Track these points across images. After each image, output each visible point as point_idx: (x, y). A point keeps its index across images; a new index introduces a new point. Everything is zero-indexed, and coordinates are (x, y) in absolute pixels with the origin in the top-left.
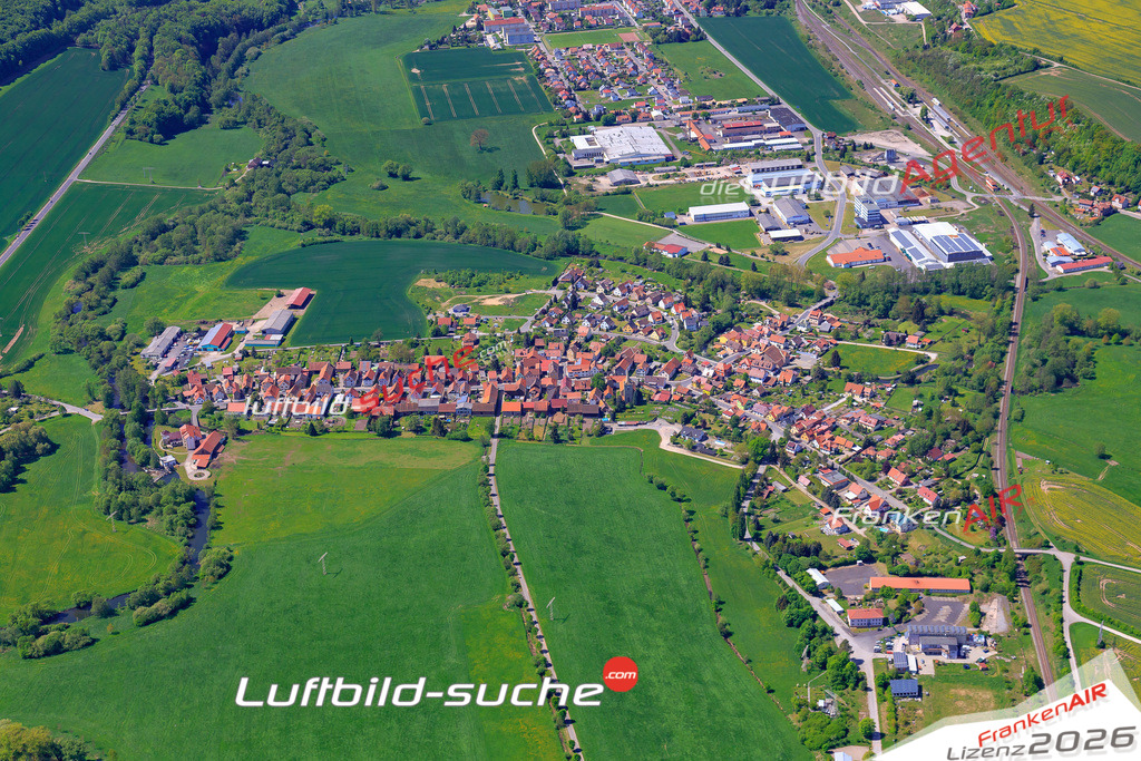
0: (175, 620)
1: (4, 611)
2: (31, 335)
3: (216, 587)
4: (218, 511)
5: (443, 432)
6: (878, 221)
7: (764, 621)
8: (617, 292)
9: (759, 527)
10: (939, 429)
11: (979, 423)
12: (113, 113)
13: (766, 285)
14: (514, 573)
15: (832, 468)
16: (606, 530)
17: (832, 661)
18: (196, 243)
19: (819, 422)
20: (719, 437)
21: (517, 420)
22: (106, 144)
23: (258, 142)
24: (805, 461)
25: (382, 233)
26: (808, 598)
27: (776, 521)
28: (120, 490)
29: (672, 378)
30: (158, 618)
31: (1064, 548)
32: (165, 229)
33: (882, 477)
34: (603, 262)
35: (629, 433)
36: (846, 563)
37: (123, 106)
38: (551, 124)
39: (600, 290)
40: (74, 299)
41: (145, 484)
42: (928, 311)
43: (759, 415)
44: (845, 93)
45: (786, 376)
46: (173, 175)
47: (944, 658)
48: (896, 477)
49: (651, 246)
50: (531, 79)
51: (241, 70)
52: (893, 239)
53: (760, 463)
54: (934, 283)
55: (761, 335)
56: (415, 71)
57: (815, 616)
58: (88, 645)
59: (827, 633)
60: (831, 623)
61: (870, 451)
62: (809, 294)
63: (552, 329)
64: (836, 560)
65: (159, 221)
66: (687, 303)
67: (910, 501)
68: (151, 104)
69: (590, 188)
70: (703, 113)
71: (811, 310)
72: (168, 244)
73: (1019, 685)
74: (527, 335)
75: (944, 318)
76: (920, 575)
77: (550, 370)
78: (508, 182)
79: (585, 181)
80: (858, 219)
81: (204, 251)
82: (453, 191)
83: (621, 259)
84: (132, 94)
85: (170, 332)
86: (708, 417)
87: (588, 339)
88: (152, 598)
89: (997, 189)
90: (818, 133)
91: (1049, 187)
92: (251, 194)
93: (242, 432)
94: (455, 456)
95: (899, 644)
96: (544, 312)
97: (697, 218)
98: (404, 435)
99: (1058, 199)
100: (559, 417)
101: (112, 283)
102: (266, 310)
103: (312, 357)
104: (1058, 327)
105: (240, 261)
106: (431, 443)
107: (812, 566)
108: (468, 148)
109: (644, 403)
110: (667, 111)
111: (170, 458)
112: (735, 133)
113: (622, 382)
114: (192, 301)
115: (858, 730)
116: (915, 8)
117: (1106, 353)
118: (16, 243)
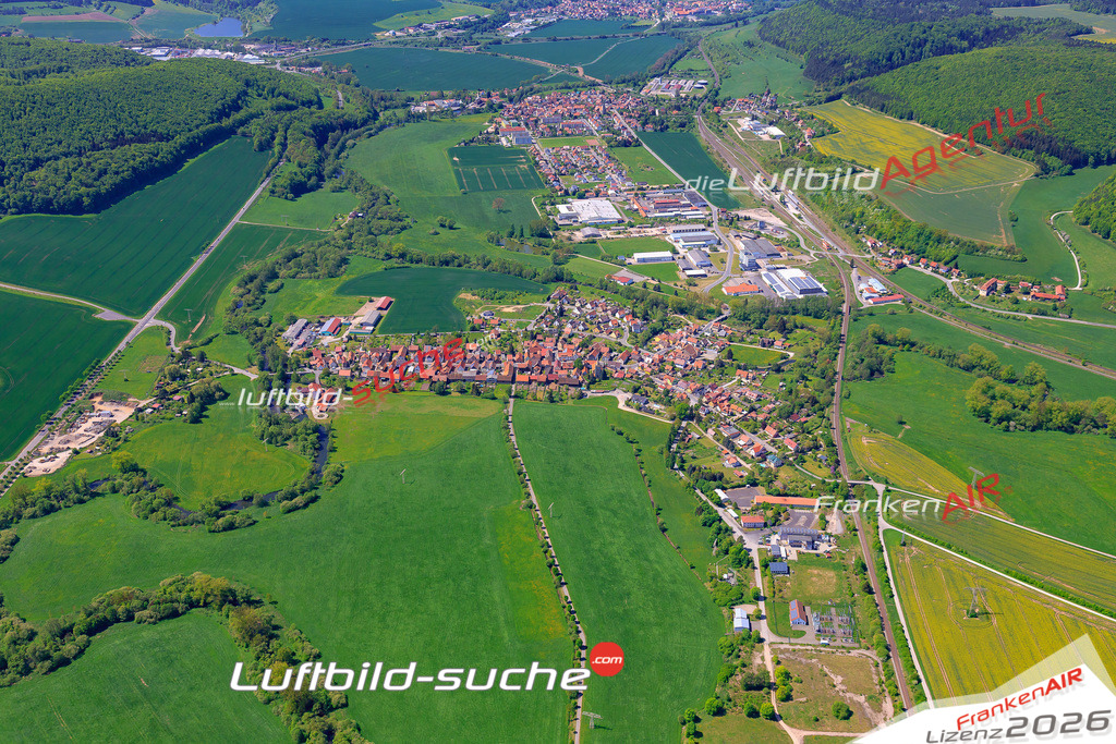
0: (307, 511)
1: (196, 501)
2: (210, 322)
3: (334, 489)
4: (334, 440)
5: (479, 393)
6: (755, 267)
7: (686, 523)
8: (589, 306)
9: (683, 461)
10: (797, 401)
11: (822, 399)
12: (261, 179)
13: (684, 305)
14: (526, 486)
15: (729, 424)
16: (584, 460)
17: (732, 550)
18: (316, 265)
19: (720, 395)
20: (656, 402)
21: (526, 387)
22: (257, 199)
23: (356, 201)
24: (712, 419)
25: (437, 262)
26: (716, 508)
27: (694, 458)
28: (270, 425)
29: (625, 363)
30: (297, 508)
31: (878, 481)
32: (296, 256)
33: (761, 431)
34: (579, 287)
35: (598, 397)
36: (739, 486)
37: (268, 175)
38: (544, 197)
39: (578, 304)
40: (238, 299)
41: (286, 421)
42: (788, 326)
43: (681, 389)
45: (698, 364)
46: (300, 221)
47: (803, 549)
48: (770, 432)
49: (610, 277)
50: (530, 167)
51: (343, 154)
52: (764, 278)
53: (683, 420)
54: (791, 308)
55: (681, 337)
56: (456, 159)
57: (720, 520)
58: (251, 524)
59: (728, 530)
60: (730, 524)
61: (753, 414)
62: (712, 312)
63: (547, 329)
64: (733, 484)
65: (293, 250)
66: (634, 315)
67: (779, 447)
68: (286, 174)
69: (570, 239)
70: (641, 193)
71: (713, 322)
72: (298, 265)
73: (852, 568)
74: (532, 332)
75: (798, 330)
76: (786, 495)
77: (547, 355)
78: (517, 233)
79: (566, 234)
80: (742, 265)
81: (321, 271)
82: (482, 237)
83: (590, 285)
84: (274, 167)
85: (301, 323)
86: (649, 389)
87: (571, 336)
88: (293, 496)
89: (830, 248)
90: (715, 209)
91: (863, 248)
92: (351, 235)
93: (348, 389)
94: (487, 409)
95: (774, 539)
96: (542, 318)
97: (639, 260)
98: (453, 394)
99: (868, 256)
100: (553, 386)
101: (262, 290)
102: (362, 310)
103: (393, 342)
104: (871, 339)
105: (345, 278)
106: (470, 400)
107: (718, 488)
108: (490, 211)
109: (608, 378)
110: (618, 191)
112: (661, 206)
113: (594, 365)
114: (314, 302)
115: (749, 594)
116: (775, 131)
117: (901, 357)
118: (199, 261)
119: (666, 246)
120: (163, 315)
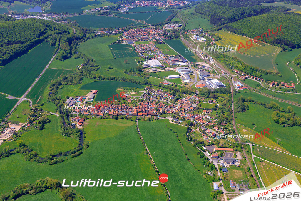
0: (79, 157)
1: (44, 155)
2: (42, 98)
3: (87, 150)
4: (85, 134)
5: (127, 119)
6: (203, 79)
7: (195, 157)
8: (157, 92)
9: (191, 138)
10: (222, 119)
11: (229, 118)
12: (53, 55)
13: (185, 91)
14: (145, 147)
15: (203, 127)
16: (162, 138)
17: (210, 165)
18: (73, 81)
19: (199, 118)
20: (181, 120)
21: (141, 116)
22: (53, 61)
23: (83, 61)
24: (198, 125)
25: (109, 79)
26: (203, 152)
27: (194, 137)
28: (65, 130)
29: (170, 109)
30: (76, 156)
31: (250, 143)
32: (66, 78)
33: (213, 128)
34: (153, 86)
35: (163, 119)
36: (209, 145)
37: (55, 54)
38: (139, 59)
39: (153, 91)
40: (50, 91)
41: (70, 129)
42: (216, 96)
43: (188, 116)
44: (193, 55)
45: (191, 108)
46: (66, 67)
47: (231, 164)
48: (216, 128)
49: (162, 83)
50: (133, 50)
51: (77, 47)
52: (207, 82)
53: (189, 125)
54: (216, 91)
55: (185, 100)
56: (111, 48)
57: (205, 156)
58: (62, 162)
59: (208, 159)
60: (208, 157)
61: (210, 123)
62: (193, 93)
63: (145, 99)
64: (207, 145)
65: (65, 76)
66: (170, 94)
67: (219, 133)
68: (61, 53)
69: (148, 72)
70: (167, 58)
71: (194, 96)
72: (68, 81)
73: (246, 170)
74: (141, 100)
75: (219, 98)
76: (223, 148)
77: (146, 107)
78: (132, 70)
79: (147, 70)
80: (200, 78)
81: (75, 82)
82: (122, 71)
83: (156, 85)
84: (57, 51)
85: (70, 98)
86: (178, 116)
87: (153, 101)
88: (74, 152)
89: (224, 73)
90: (189, 62)
91: (234, 73)
92: (83, 71)
93: (88, 118)
94: (130, 124)
95: (222, 161)
96: (143, 95)
97: (169, 78)
98: (120, 119)
99: (236, 75)
100: (149, 116)
101: (57, 88)
102: (89, 94)
104: (241, 100)
105: (82, 84)
106: (125, 121)
107: (203, 146)
108: (123, 63)
109: (165, 113)
110: (160, 57)
111: (74, 124)
112: (174, 61)
113: (161, 110)
114: (73, 92)
115: (217, 179)
116: (204, 39)
117: (250, 105)
118: (37, 80)
119: (177, 73)
120: (27, 97)
